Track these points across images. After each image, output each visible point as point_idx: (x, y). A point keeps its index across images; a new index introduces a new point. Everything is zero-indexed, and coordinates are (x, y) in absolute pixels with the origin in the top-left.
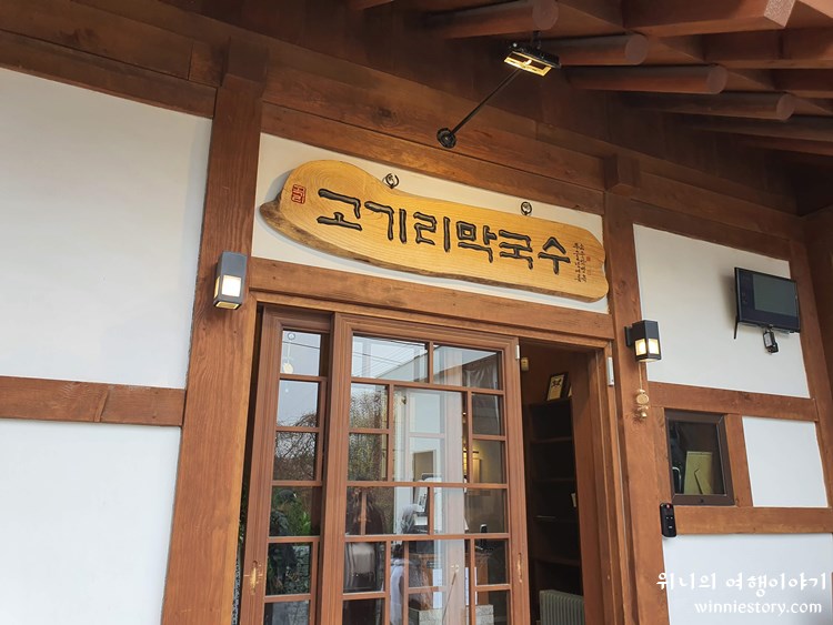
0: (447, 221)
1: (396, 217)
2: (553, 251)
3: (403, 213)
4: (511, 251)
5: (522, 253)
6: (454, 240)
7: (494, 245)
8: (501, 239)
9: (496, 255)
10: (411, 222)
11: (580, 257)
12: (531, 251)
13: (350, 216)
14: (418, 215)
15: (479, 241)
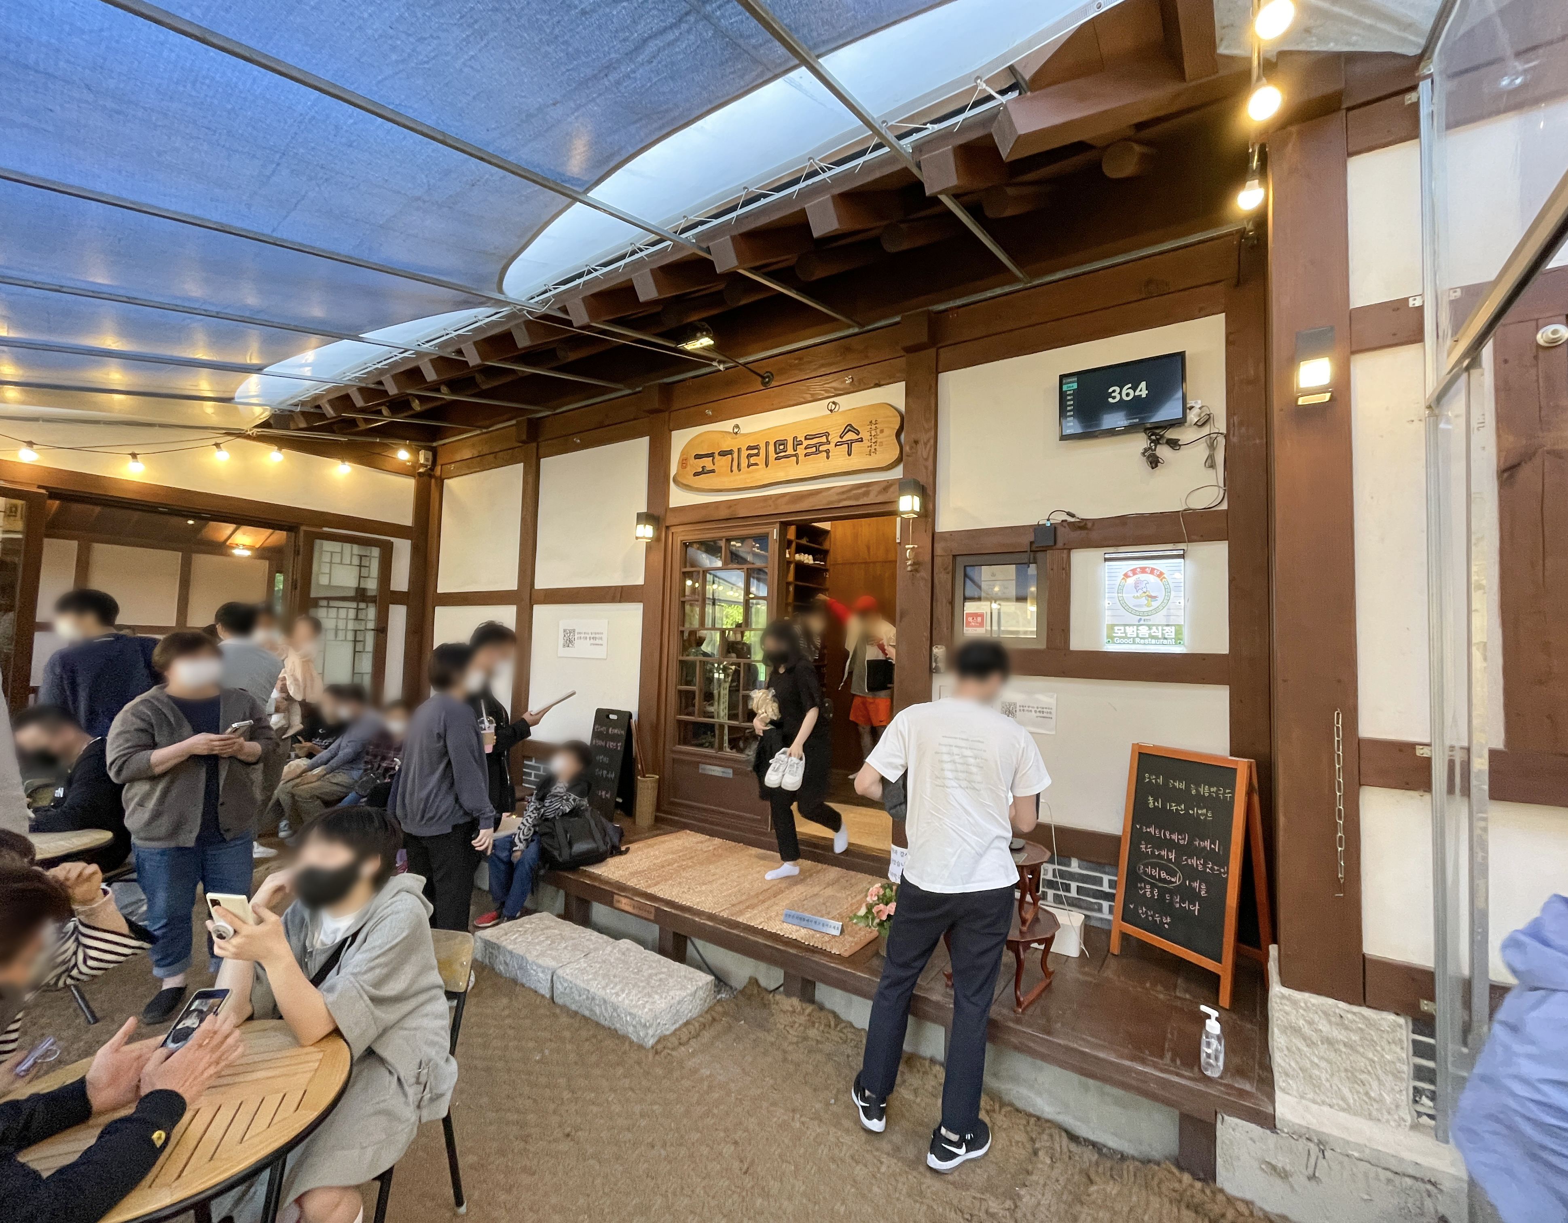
0: (767, 444)
1: (735, 455)
2: (851, 436)
3: (739, 450)
4: (814, 449)
5: (821, 448)
6: (772, 455)
7: (801, 451)
8: (806, 443)
9: (801, 457)
10: (744, 453)
11: (873, 433)
12: (828, 442)
13: (709, 466)
14: (750, 448)
15: (790, 451)
